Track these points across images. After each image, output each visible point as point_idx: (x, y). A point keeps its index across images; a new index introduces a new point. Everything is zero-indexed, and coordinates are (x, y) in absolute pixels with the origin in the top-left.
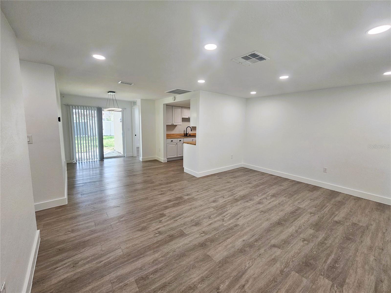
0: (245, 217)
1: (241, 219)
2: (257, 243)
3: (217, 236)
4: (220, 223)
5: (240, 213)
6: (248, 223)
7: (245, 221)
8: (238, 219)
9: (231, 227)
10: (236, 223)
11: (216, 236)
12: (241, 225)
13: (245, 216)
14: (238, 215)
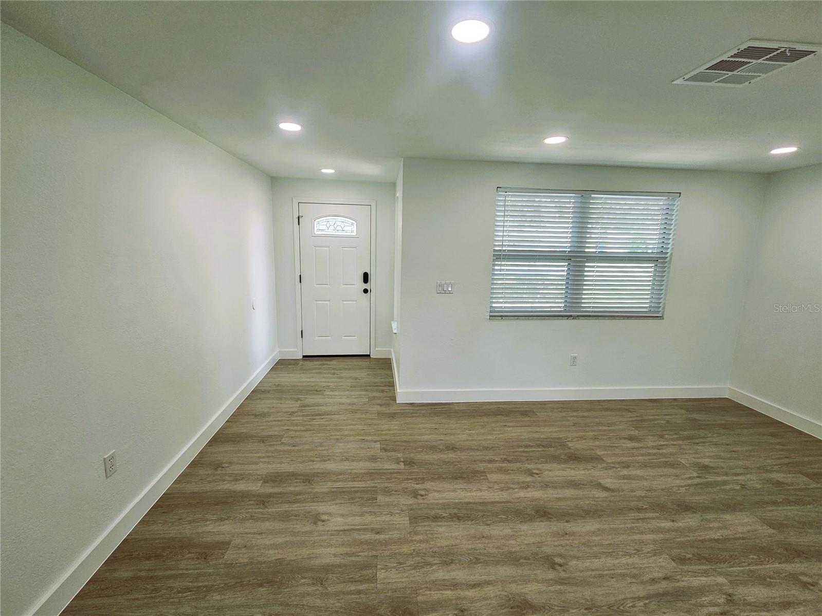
0: (635, 571)
1: (656, 575)
2: (643, 506)
3: (753, 559)
4: (741, 592)
5: (647, 598)
6: (639, 551)
7: (645, 561)
8: (666, 578)
9: (702, 564)
10: (680, 567)
11: (756, 557)
12: (665, 556)
13: (635, 576)
14: (661, 591)
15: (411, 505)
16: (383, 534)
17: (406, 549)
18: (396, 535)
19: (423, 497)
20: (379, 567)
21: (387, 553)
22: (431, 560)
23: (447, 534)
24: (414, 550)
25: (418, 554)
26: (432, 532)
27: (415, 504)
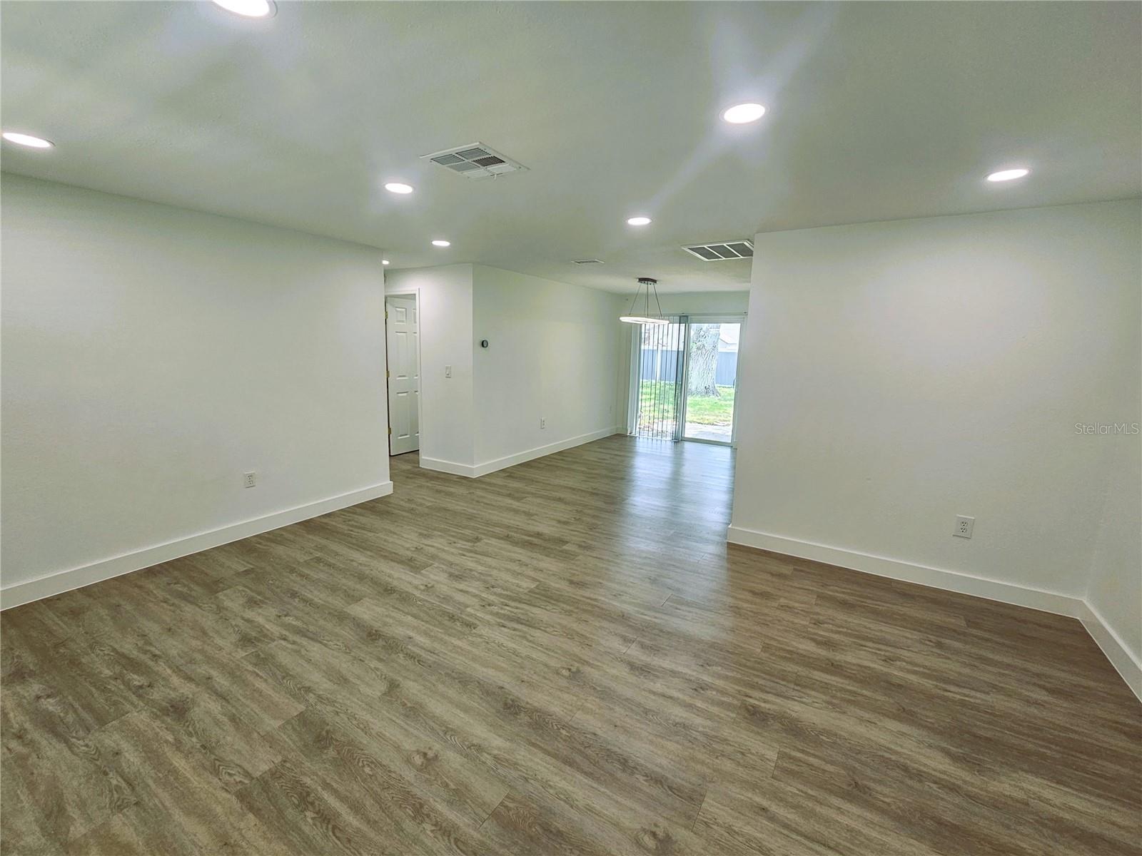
15: (686, 827)
16: (755, 802)
17: (728, 766)
18: (735, 791)
19: (654, 829)
20: (773, 765)
21: (757, 773)
22: (701, 738)
23: (659, 752)
24: (717, 758)
25: (714, 751)
26: (678, 766)
27: (677, 823)
